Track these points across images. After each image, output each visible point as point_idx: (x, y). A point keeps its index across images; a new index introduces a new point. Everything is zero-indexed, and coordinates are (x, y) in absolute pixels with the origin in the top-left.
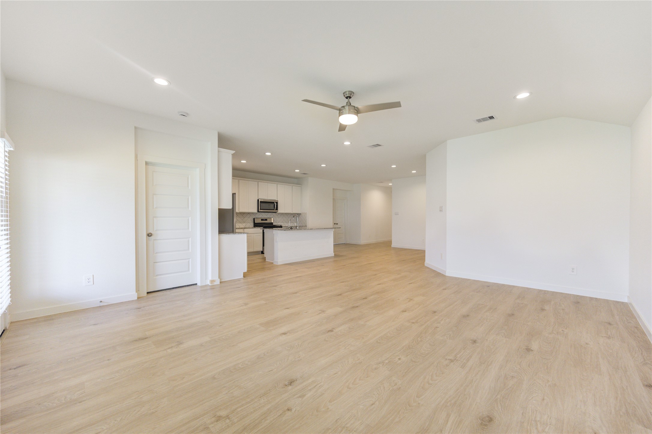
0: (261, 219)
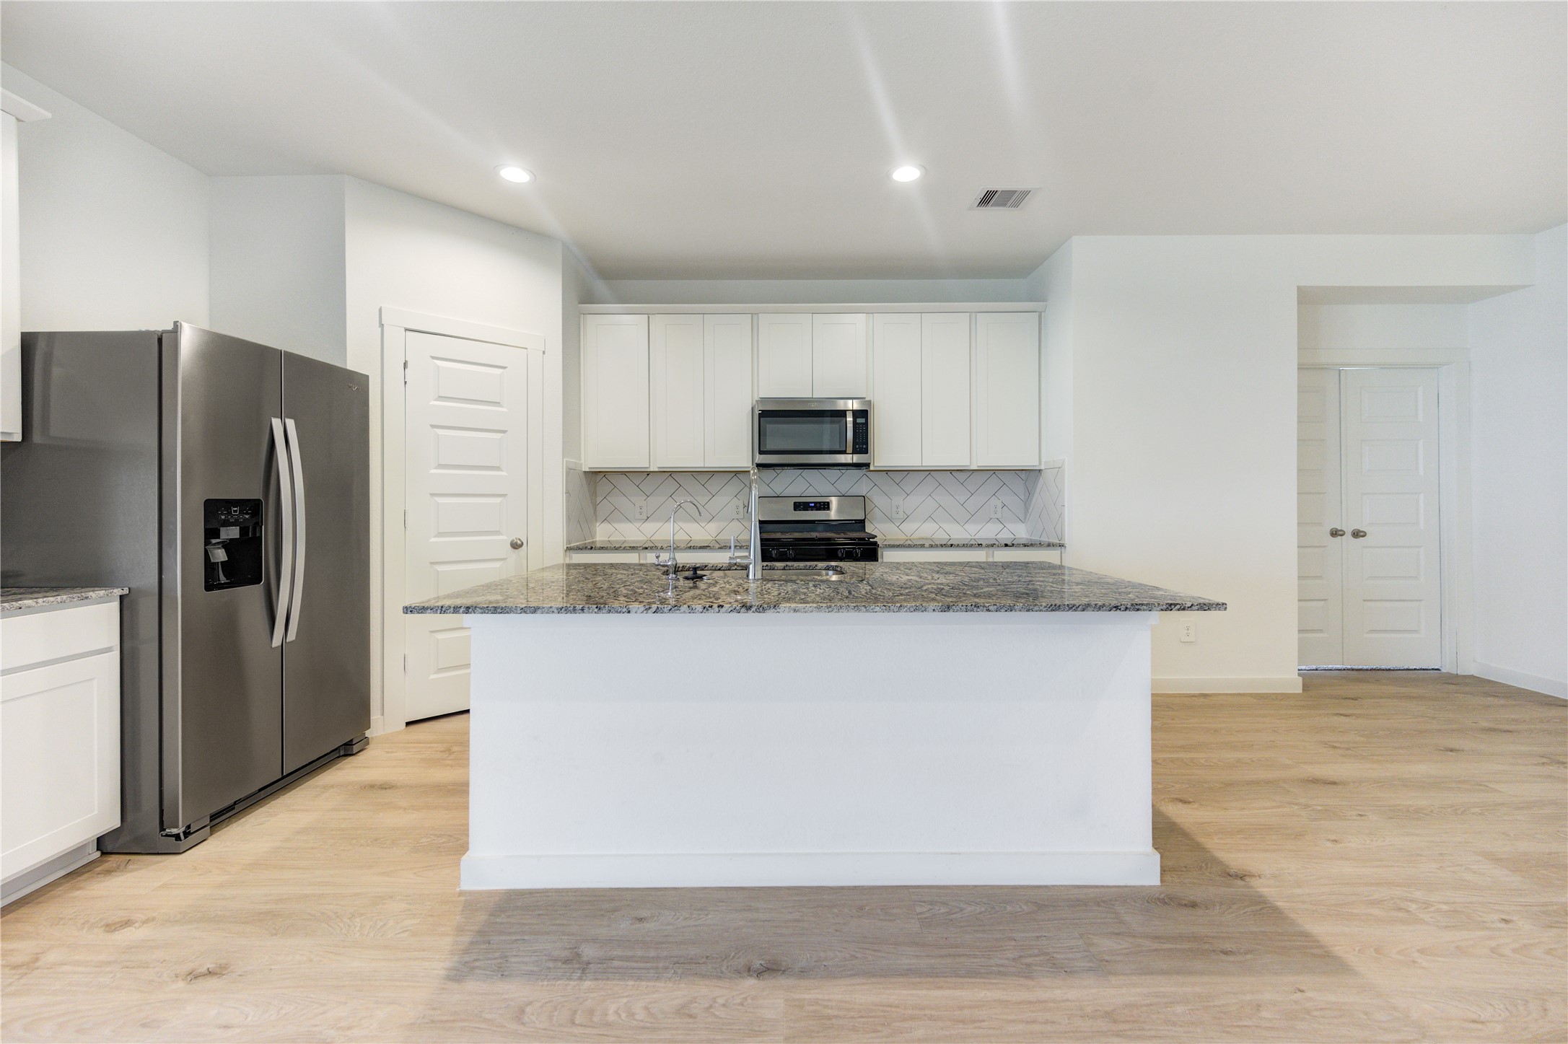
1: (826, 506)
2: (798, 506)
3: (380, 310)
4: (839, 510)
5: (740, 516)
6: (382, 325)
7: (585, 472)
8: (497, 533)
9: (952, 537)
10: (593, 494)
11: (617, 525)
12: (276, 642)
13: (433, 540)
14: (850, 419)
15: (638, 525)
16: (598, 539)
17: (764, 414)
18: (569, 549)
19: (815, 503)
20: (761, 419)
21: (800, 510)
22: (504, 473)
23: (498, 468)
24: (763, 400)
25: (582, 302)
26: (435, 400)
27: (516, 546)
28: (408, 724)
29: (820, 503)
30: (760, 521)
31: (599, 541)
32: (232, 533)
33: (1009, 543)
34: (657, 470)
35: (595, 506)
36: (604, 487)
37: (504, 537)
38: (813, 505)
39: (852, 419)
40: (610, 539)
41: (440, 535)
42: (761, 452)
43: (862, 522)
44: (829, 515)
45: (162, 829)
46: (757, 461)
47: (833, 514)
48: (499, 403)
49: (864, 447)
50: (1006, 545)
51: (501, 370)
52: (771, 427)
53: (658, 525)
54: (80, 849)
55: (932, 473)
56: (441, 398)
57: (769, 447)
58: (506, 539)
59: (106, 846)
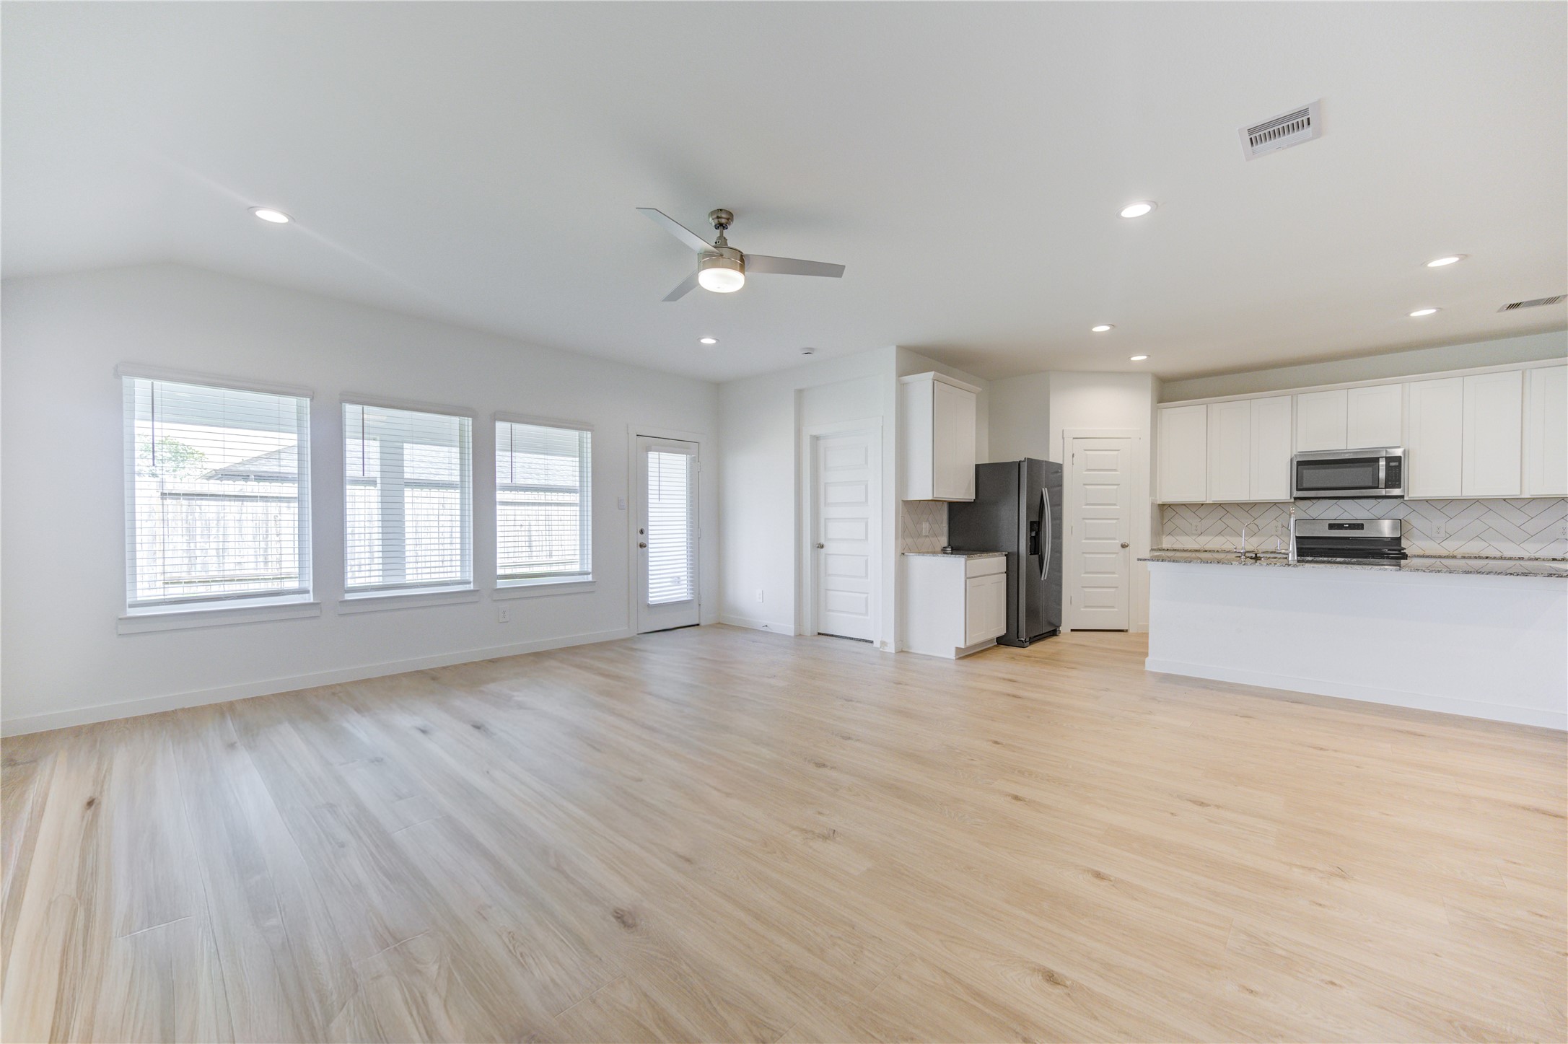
0: (1330, 525)
2: (1332, 527)
3: (1063, 431)
5: (1279, 533)
6: (1063, 438)
7: (1159, 505)
8: (1114, 539)
10: (1162, 517)
12: (1042, 579)
14: (1382, 463)
15: (1194, 538)
17: (1300, 464)
18: (1152, 550)
20: (1299, 467)
24: (1302, 454)
25: (1159, 402)
27: (1124, 546)
28: (1072, 630)
30: (1296, 537)
35: (1163, 525)
36: (1169, 513)
37: (1118, 541)
39: (1384, 463)
41: (1086, 539)
42: (1298, 490)
43: (1399, 539)
45: (1018, 638)
46: (1294, 495)
51: (1117, 452)
52: (1308, 473)
53: (1209, 538)
54: (990, 641)
57: (1305, 486)
58: (1118, 542)
59: (1001, 641)
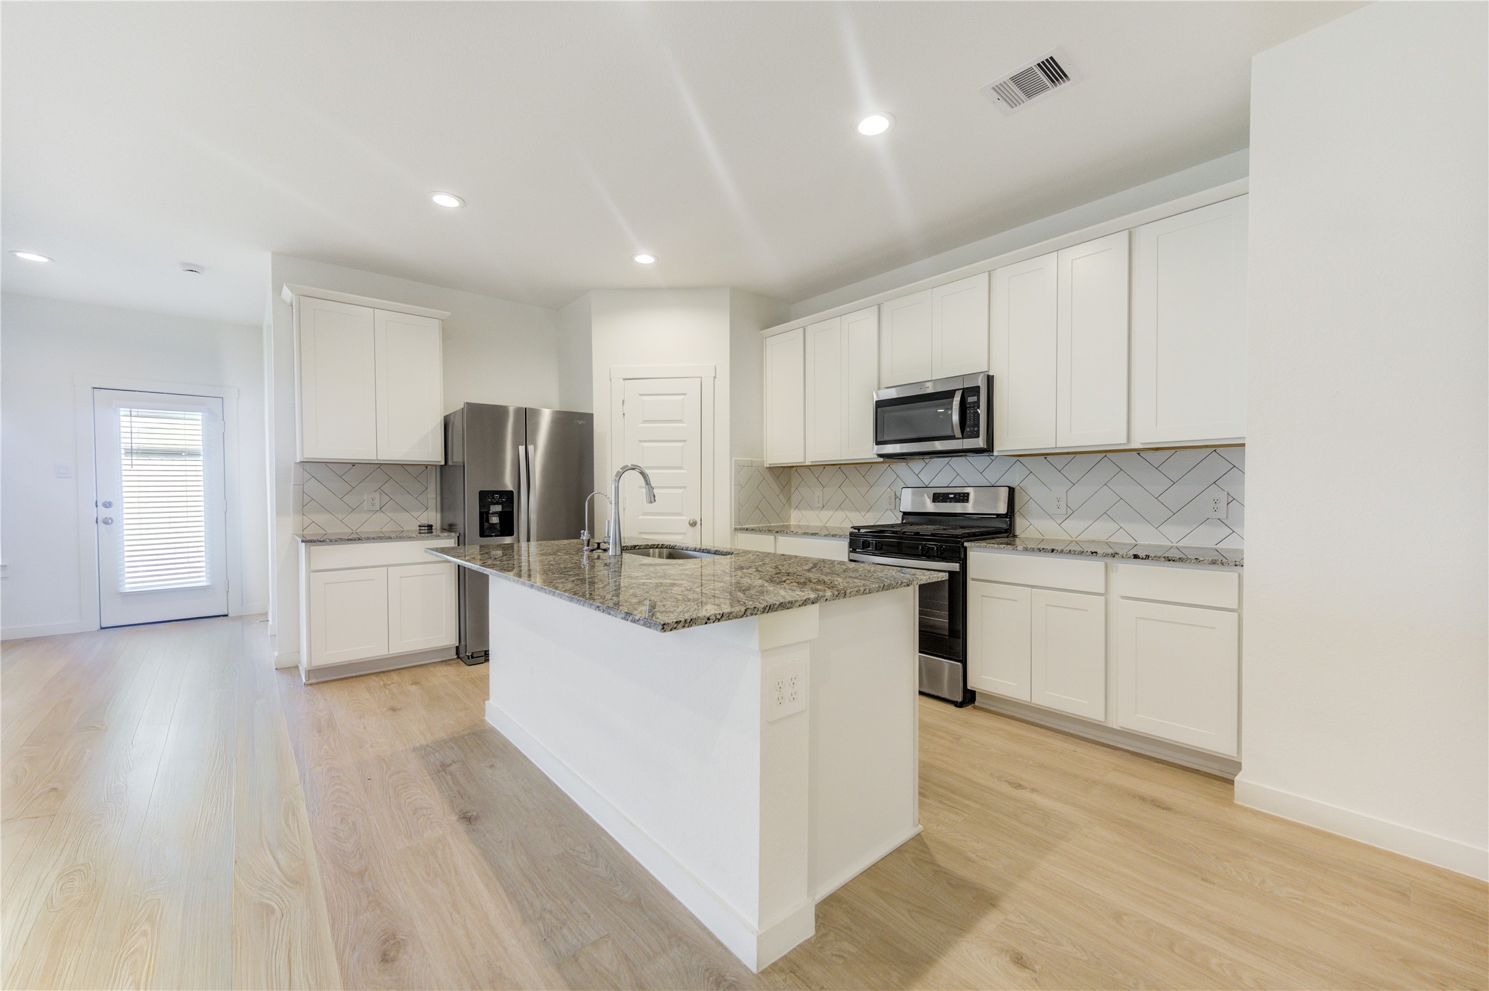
1: (963, 498)
4: (975, 502)
9: (1139, 543)
11: (803, 512)
13: (640, 517)
16: (792, 523)
19: (955, 494)
21: (939, 502)
22: (685, 471)
23: (680, 468)
26: (642, 423)
29: (959, 494)
31: (795, 525)
32: (498, 508)
33: (1142, 554)
34: (810, 464)
38: (952, 496)
40: (800, 524)
44: (966, 507)
47: (969, 508)
48: (681, 420)
49: (976, 429)
50: (1136, 557)
55: (1109, 455)
56: (645, 422)
